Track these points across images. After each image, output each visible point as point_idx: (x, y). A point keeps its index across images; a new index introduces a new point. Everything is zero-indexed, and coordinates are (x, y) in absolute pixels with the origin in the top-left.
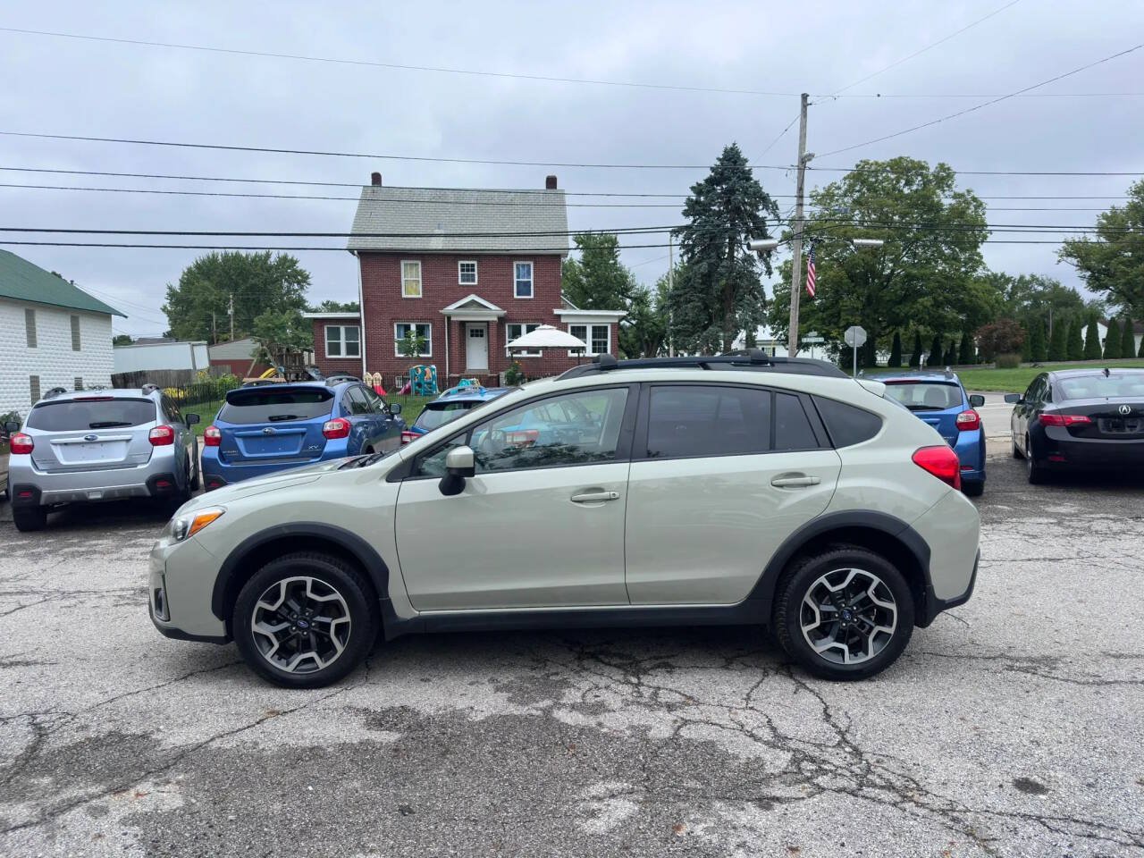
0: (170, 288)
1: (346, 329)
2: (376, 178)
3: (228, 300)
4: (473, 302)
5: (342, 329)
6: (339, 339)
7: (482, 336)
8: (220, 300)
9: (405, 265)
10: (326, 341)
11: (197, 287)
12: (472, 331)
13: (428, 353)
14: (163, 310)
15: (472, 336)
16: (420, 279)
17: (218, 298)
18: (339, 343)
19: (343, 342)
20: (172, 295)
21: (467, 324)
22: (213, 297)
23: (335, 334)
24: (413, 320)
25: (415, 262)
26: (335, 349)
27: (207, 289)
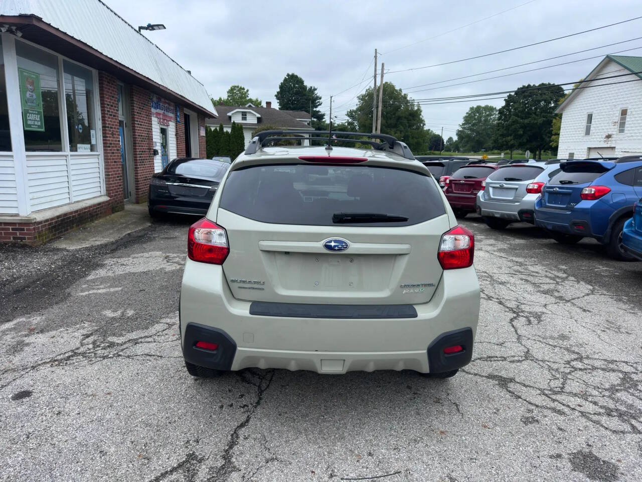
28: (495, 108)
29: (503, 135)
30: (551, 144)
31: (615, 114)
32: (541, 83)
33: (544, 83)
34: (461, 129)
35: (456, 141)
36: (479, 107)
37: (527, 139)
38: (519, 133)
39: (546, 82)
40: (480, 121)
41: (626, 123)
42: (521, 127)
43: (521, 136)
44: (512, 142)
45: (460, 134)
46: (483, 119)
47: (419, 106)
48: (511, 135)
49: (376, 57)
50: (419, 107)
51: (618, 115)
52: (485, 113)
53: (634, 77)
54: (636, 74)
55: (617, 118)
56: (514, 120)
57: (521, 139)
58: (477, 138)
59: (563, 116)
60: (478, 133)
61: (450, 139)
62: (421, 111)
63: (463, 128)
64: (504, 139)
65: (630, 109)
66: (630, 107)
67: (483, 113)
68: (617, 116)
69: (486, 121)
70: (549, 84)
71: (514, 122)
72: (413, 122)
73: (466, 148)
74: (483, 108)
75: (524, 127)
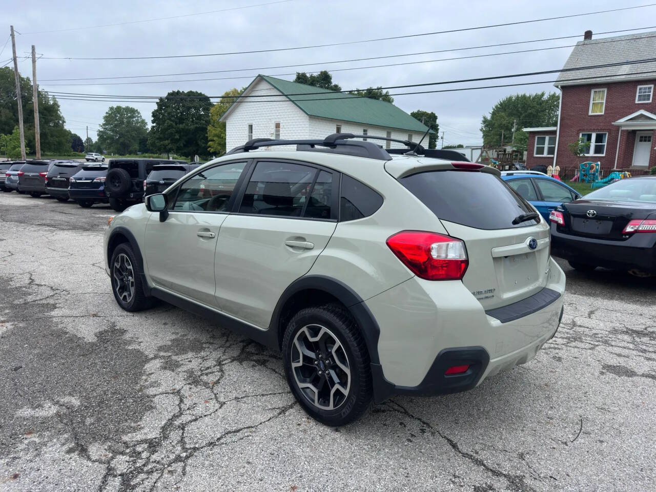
0: (484, 118)
1: (550, 137)
2: (588, 35)
3: (514, 123)
4: (642, 116)
5: (547, 138)
6: (544, 145)
7: (649, 141)
8: (509, 123)
9: (595, 92)
10: (536, 146)
11: (497, 116)
12: (641, 137)
13: (603, 153)
14: (481, 130)
15: (641, 141)
16: (604, 102)
17: (508, 122)
18: (544, 147)
19: (546, 146)
20: (485, 121)
21: (638, 132)
22: (505, 122)
23: (542, 141)
24: (594, 130)
25: (601, 90)
26: (541, 151)
27: (503, 117)
28: (137, 110)
29: (160, 139)
30: (208, 149)
31: (271, 126)
32: (189, 91)
33: (193, 91)
34: (102, 130)
35: (96, 142)
36: (119, 108)
37: (183, 144)
38: (176, 137)
39: (194, 90)
40: (122, 123)
41: (280, 135)
42: (177, 132)
43: (178, 140)
44: (170, 146)
45: (101, 135)
46: (125, 120)
47: (54, 99)
48: (168, 139)
49: (12, 35)
50: (56, 101)
51: (273, 127)
52: (127, 115)
53: (283, 98)
54: (286, 96)
55: (273, 130)
56: (169, 124)
57: (179, 144)
58: (121, 140)
59: (227, 125)
60: (122, 135)
61: (89, 140)
62: (59, 107)
63: (104, 129)
64: (162, 142)
65: (282, 123)
66: (282, 122)
67: (125, 115)
68: (272, 129)
69: (129, 122)
70: (197, 92)
71: (169, 126)
72: (49, 118)
73: (112, 150)
74: (124, 109)
75: (179, 131)
